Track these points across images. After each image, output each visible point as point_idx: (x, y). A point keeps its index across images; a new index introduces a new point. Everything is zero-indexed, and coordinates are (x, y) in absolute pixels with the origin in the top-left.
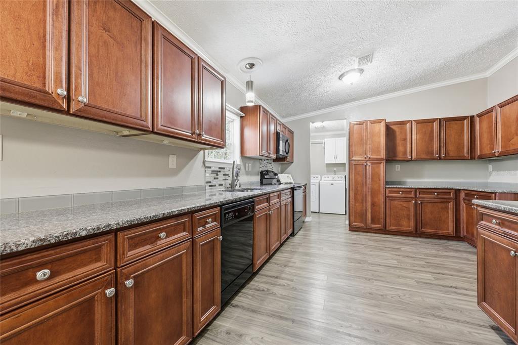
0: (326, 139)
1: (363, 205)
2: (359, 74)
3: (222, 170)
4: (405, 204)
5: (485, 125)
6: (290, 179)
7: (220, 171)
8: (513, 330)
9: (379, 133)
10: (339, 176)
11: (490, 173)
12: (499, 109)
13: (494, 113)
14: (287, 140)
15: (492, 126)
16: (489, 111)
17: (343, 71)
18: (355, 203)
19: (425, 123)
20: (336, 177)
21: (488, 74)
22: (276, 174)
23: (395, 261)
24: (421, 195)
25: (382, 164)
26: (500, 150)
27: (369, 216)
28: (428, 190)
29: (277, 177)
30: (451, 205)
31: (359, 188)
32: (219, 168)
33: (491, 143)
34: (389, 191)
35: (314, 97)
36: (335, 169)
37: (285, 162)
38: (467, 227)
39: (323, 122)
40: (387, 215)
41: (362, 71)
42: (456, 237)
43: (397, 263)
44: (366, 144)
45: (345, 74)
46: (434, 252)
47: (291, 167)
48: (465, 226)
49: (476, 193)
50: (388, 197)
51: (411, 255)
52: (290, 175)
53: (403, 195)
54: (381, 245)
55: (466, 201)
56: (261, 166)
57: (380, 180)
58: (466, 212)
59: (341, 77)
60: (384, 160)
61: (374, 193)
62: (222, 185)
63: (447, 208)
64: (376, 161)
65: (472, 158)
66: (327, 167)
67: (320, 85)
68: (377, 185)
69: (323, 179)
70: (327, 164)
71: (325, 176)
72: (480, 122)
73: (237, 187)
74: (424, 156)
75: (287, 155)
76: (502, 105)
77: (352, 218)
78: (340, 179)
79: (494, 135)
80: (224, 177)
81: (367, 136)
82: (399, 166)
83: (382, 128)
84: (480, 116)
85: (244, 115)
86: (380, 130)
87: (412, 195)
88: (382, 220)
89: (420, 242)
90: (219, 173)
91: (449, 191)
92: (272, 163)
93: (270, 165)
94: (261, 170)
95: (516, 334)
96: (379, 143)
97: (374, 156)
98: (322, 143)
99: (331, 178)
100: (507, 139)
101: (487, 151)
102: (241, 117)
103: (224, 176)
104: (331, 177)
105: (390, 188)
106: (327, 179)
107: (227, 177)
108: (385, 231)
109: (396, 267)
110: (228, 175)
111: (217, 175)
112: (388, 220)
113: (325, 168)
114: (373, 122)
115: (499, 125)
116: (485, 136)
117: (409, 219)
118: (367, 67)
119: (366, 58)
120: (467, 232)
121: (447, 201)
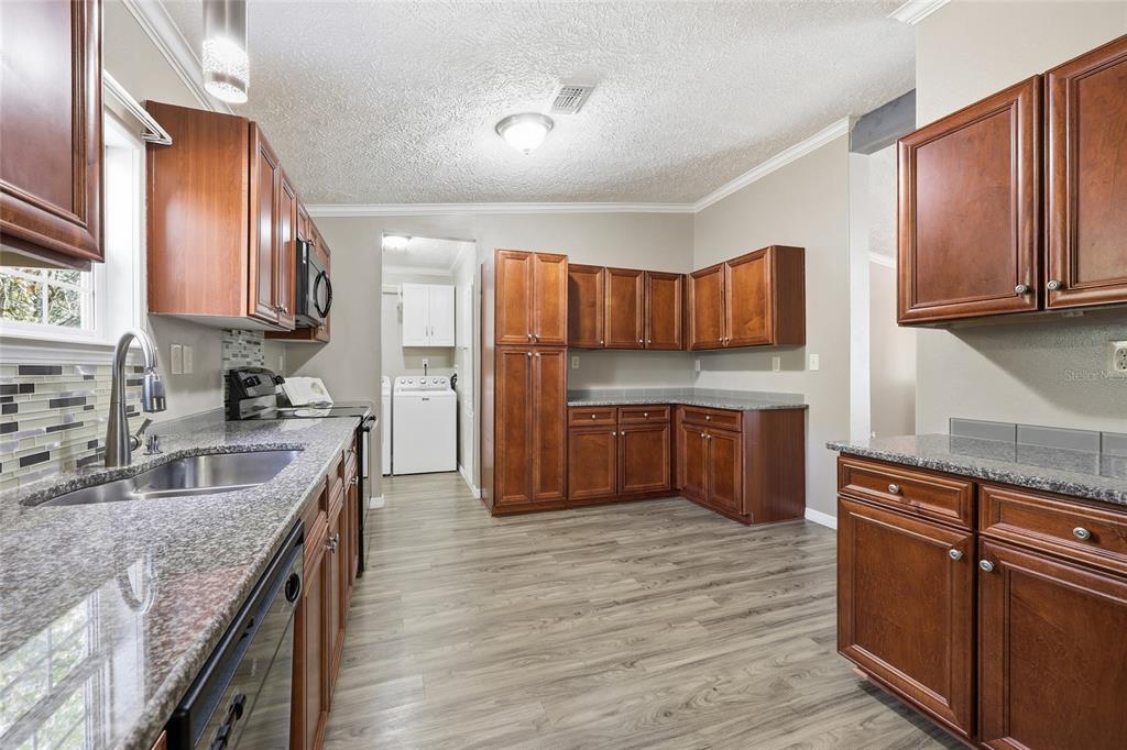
0: (405, 285)
1: (524, 450)
2: (544, 130)
3: (46, 379)
4: (599, 440)
5: (706, 291)
6: (322, 392)
7: (28, 388)
8: (943, 700)
9: (556, 284)
10: (437, 378)
11: (698, 373)
12: (729, 270)
13: (720, 275)
14: (324, 273)
15: (718, 296)
16: (715, 269)
17: (514, 110)
18: (508, 447)
19: (624, 276)
20: (429, 379)
21: (695, 208)
22: (278, 380)
23: (632, 580)
24: (625, 419)
25: (560, 357)
26: (731, 338)
27: (537, 475)
28: (635, 409)
29: (278, 389)
30: (665, 434)
31: (516, 411)
32: (24, 370)
33: (717, 325)
34: (574, 414)
35: (413, 159)
36: (425, 361)
37: (312, 341)
38: (689, 471)
39: (409, 238)
40: (571, 467)
41: (550, 123)
42: (672, 492)
43: (639, 586)
44: (531, 307)
45: (514, 120)
46: (662, 533)
47: (321, 358)
48: (685, 469)
49: (708, 411)
50: (574, 427)
51: (644, 553)
52: (318, 381)
53: (599, 422)
54: (579, 543)
55: (688, 426)
56: (228, 353)
57: (557, 390)
58: (688, 445)
59: (502, 124)
60: (564, 346)
61: (547, 421)
62: (44, 456)
63: (660, 439)
64: (549, 348)
65: (684, 348)
66: (405, 354)
67: (444, 128)
68: (553, 401)
69: (397, 385)
70: (404, 348)
71: (403, 379)
72: (696, 284)
73: (139, 458)
74: (621, 341)
75: (320, 320)
76: (735, 263)
77: (501, 486)
78: (439, 385)
79: (721, 311)
80: (56, 416)
81: (532, 289)
82: (577, 358)
83: (560, 273)
84: (697, 275)
85: (169, 140)
86: (557, 277)
87: (611, 421)
88: (560, 480)
89: (630, 513)
90: (19, 399)
91: (662, 408)
92: (263, 341)
93: (256, 348)
94: (227, 366)
95: (951, 708)
96: (556, 305)
97: (549, 337)
98: (396, 294)
99: (416, 385)
100: (741, 321)
101: (708, 338)
102: (150, 146)
103: (57, 412)
104: (417, 380)
105: (574, 407)
106: (407, 386)
107: (75, 414)
108: (566, 503)
109: (646, 597)
110: (80, 401)
111: (13, 409)
112: (572, 477)
113: (402, 357)
114: (545, 258)
115: (729, 295)
116: (706, 312)
117: (607, 470)
118: (564, 119)
119: (574, 95)
120: (689, 479)
121: (659, 429)
